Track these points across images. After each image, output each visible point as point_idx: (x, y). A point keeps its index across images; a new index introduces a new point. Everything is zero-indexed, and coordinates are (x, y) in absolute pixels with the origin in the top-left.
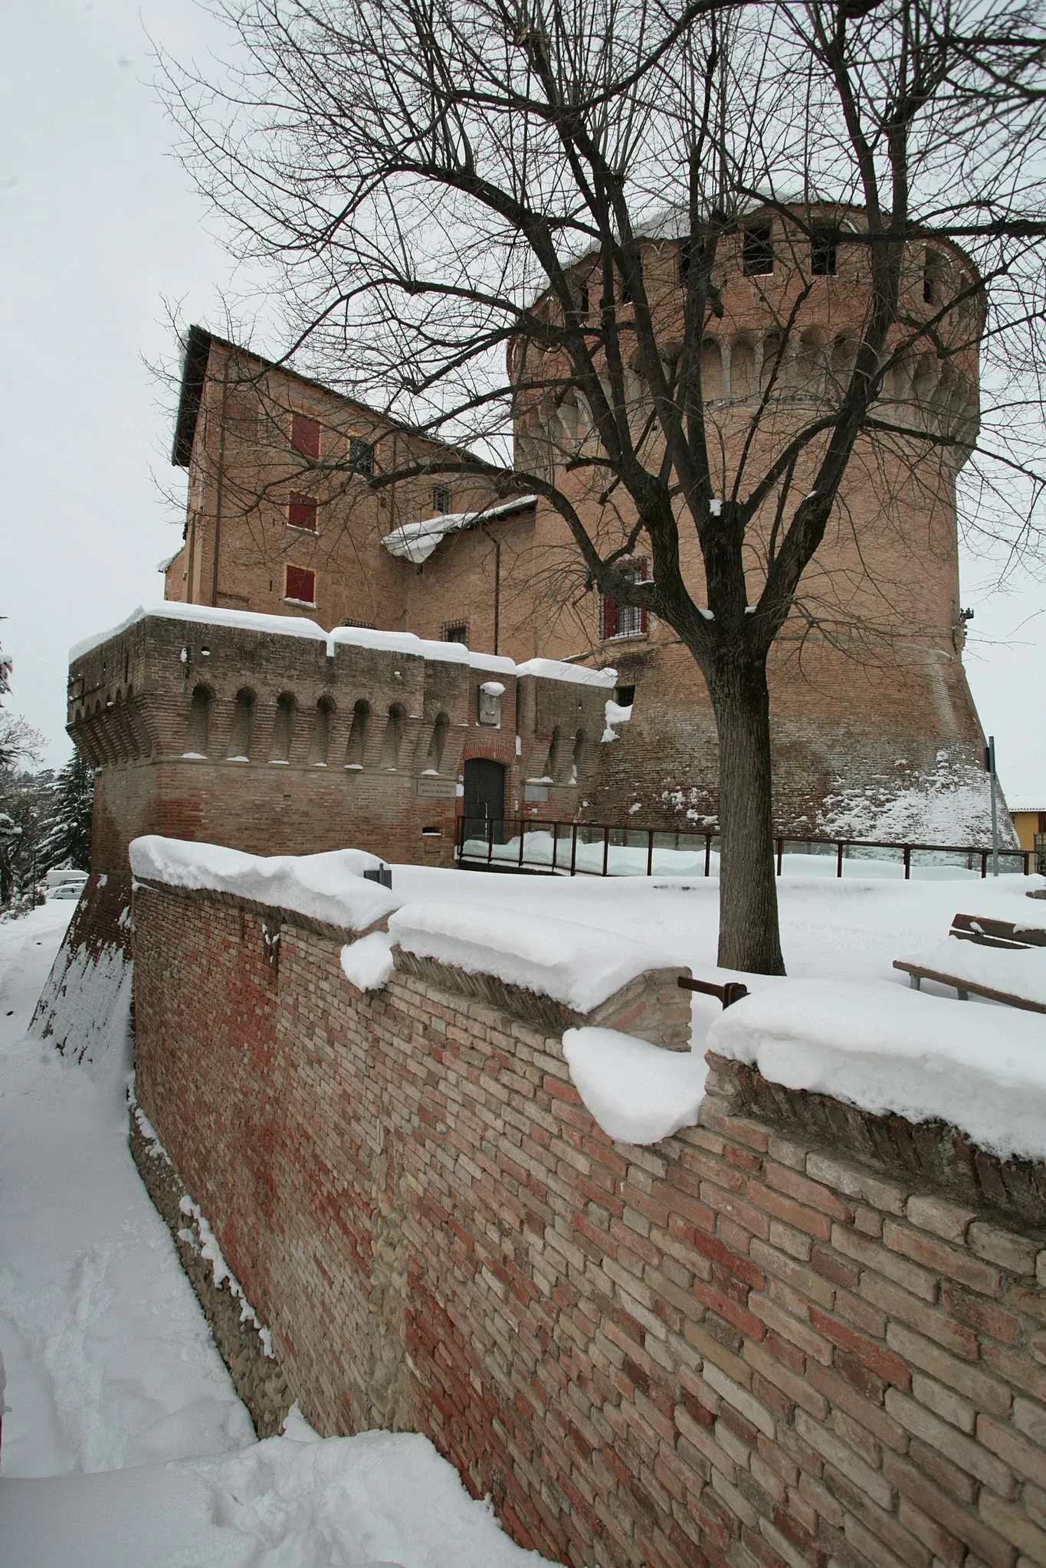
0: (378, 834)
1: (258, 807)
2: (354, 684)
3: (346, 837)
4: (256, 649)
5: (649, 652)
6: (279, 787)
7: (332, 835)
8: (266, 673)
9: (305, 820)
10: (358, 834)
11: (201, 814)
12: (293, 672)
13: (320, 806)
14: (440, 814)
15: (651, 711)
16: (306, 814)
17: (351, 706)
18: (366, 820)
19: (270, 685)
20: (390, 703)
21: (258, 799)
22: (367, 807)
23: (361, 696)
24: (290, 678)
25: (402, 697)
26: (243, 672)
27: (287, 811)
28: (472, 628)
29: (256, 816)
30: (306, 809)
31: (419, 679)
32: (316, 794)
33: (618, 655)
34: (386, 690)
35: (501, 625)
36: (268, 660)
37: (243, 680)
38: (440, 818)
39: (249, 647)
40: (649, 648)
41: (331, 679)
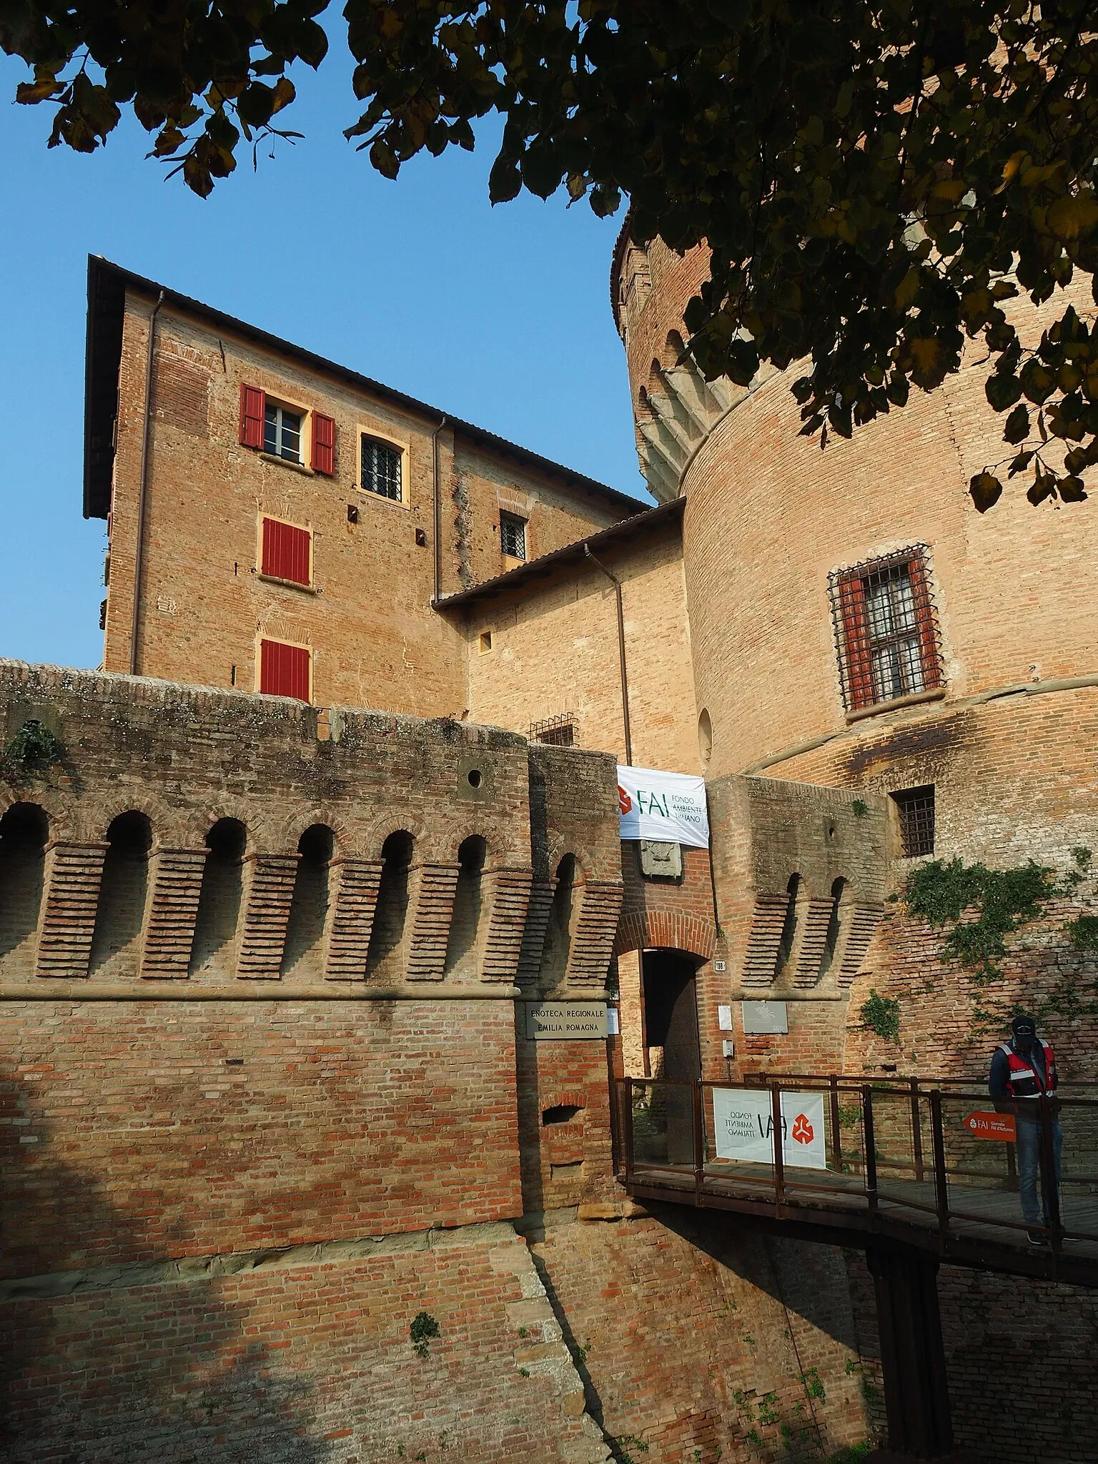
0: (449, 1136)
1: (164, 1096)
2: (379, 800)
3: (373, 1149)
4: (154, 725)
5: (951, 720)
6: (213, 1042)
7: (343, 1145)
8: (181, 778)
9: (281, 1116)
10: (401, 1140)
11: (18, 1122)
12: (244, 776)
13: (312, 1079)
14: (575, 1077)
15: (978, 831)
16: (278, 1102)
17: (376, 845)
18: (419, 1105)
19: (187, 805)
20: (459, 837)
21: (162, 1075)
22: (421, 1073)
23: (396, 825)
24: (236, 788)
25: (487, 824)
26: (124, 778)
27: (236, 1097)
28: (582, 726)
29: (159, 1116)
30: (276, 1090)
31: (520, 784)
32: (304, 1051)
33: (888, 731)
34: (449, 808)
35: (635, 717)
36: (184, 751)
37: (123, 797)
38: (577, 1086)
39: (139, 721)
40: (950, 712)
41: (332, 790)
